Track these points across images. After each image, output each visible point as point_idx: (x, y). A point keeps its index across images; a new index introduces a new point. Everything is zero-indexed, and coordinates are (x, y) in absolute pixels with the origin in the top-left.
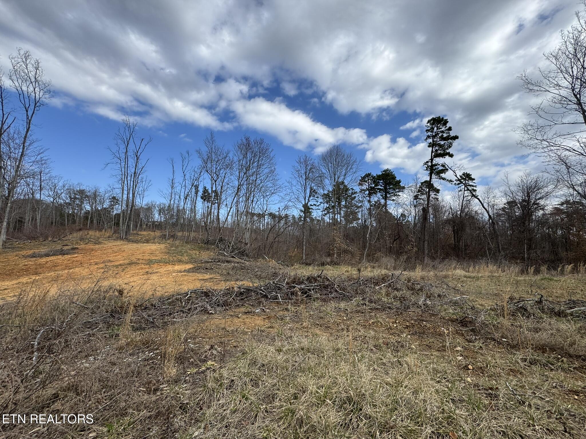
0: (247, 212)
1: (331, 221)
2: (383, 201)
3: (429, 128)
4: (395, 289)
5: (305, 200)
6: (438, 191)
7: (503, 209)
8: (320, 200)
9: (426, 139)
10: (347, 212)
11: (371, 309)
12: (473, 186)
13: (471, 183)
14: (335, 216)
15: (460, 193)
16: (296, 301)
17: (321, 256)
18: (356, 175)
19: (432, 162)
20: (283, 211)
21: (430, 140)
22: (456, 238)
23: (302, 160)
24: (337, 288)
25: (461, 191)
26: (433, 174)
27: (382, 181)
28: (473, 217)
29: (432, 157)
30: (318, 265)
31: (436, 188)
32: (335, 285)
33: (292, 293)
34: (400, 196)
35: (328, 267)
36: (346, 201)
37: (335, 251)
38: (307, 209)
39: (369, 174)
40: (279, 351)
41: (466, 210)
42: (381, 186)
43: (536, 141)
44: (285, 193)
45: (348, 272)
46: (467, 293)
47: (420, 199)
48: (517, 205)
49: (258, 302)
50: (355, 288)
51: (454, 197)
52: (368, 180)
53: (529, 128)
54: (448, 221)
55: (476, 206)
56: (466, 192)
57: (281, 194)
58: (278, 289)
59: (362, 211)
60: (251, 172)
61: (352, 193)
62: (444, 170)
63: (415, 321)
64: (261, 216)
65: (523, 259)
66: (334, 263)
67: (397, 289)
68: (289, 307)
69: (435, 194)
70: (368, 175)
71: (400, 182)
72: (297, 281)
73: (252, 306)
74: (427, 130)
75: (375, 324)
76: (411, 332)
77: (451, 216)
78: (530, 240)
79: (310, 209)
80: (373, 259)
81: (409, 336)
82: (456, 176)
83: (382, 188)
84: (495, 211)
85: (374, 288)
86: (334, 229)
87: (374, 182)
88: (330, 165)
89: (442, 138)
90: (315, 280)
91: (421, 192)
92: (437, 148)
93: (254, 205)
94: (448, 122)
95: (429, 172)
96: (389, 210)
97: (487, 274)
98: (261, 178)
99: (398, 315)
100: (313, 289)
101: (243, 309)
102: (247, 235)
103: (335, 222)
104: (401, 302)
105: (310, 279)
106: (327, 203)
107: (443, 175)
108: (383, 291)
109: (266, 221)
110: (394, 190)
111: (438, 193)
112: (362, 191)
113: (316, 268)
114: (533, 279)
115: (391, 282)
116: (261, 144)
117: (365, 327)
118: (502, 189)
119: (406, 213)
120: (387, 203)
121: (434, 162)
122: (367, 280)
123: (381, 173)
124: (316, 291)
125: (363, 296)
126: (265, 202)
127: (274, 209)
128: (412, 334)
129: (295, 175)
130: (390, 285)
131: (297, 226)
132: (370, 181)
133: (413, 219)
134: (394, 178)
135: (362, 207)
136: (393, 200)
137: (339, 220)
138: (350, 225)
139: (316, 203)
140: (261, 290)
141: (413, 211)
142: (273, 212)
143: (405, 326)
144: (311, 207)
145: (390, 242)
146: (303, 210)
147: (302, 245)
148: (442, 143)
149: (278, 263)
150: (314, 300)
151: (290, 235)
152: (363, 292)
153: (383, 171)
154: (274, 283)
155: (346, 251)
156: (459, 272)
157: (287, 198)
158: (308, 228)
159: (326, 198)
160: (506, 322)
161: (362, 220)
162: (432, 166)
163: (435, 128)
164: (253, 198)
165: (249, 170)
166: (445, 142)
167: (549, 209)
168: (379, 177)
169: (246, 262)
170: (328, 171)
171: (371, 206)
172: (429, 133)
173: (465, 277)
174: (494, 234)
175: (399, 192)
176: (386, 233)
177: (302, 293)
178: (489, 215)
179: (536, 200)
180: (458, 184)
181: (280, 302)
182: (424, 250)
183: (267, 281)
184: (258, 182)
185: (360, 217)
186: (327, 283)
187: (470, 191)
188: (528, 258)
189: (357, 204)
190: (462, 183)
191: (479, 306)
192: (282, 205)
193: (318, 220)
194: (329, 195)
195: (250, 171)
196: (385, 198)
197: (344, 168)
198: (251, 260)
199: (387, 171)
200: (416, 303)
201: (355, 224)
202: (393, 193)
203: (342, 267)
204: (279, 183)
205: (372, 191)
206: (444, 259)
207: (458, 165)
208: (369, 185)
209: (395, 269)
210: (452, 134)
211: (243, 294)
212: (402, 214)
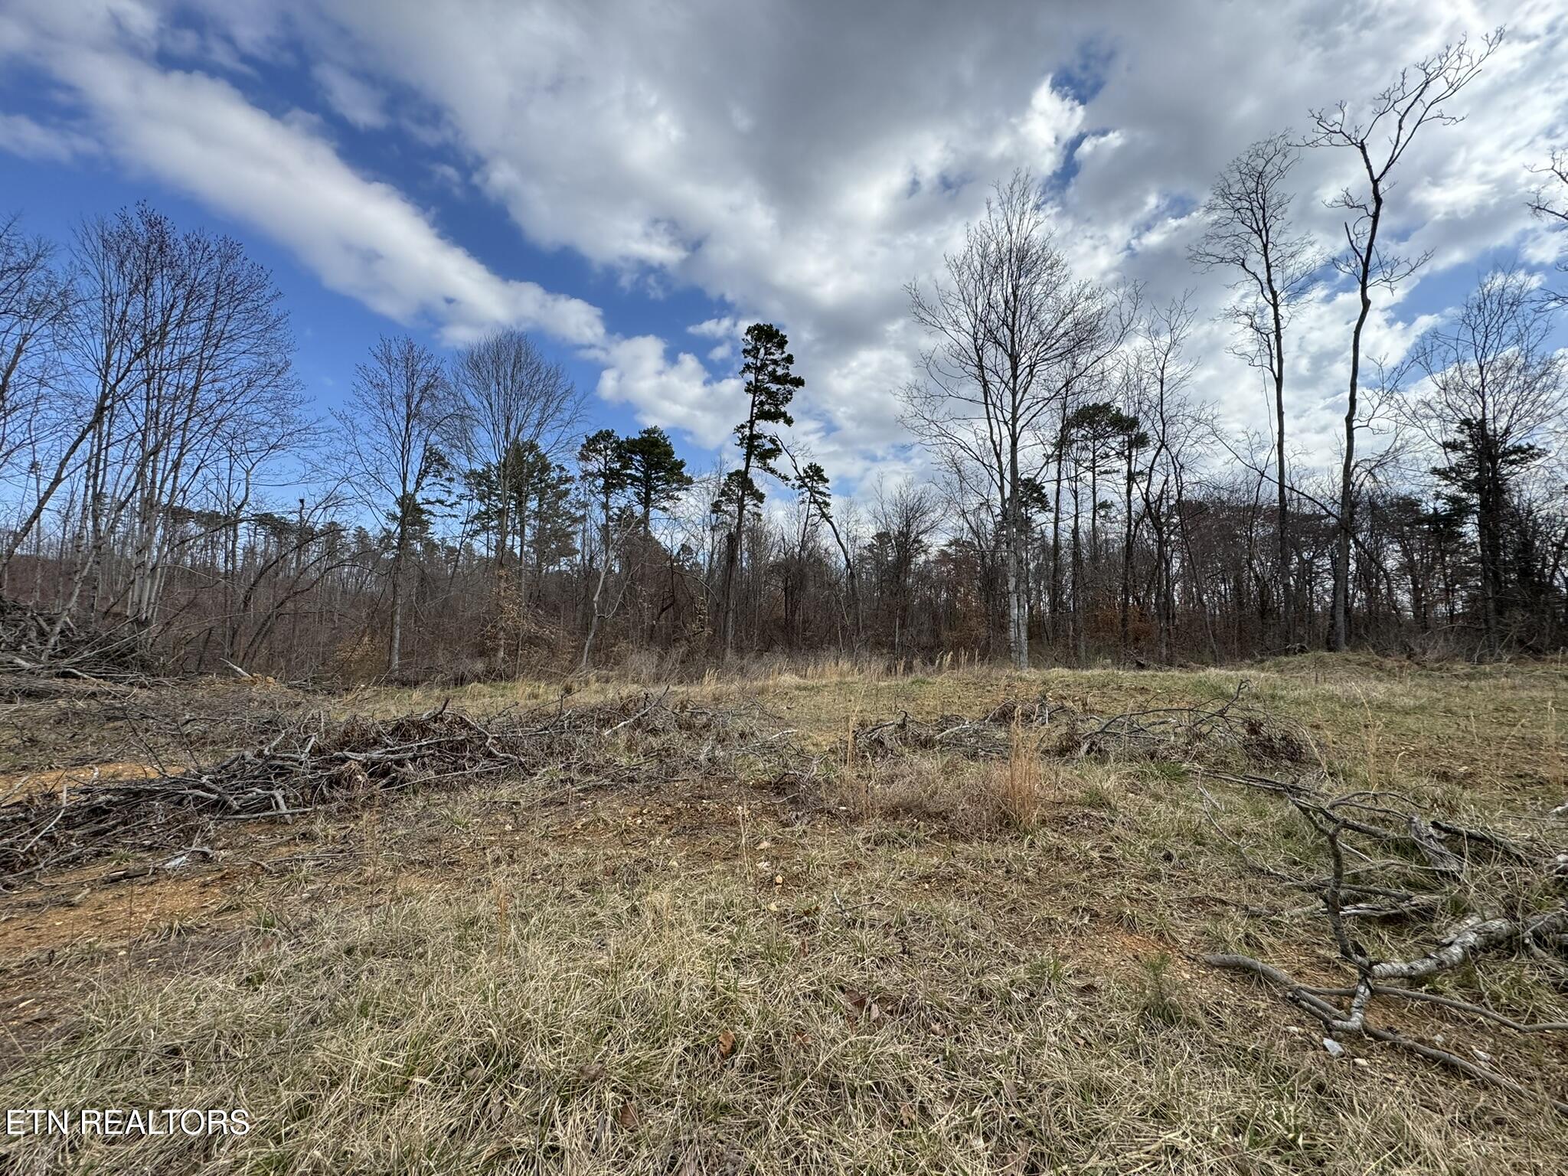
0: (149, 503)
1: (492, 554)
2: (639, 510)
3: (750, 347)
4: (650, 731)
5: (404, 483)
6: (760, 497)
7: (871, 547)
8: (459, 489)
9: (743, 371)
10: (542, 529)
11: (585, 790)
12: (824, 494)
13: (821, 487)
14: (503, 541)
15: (801, 507)
16: (345, 804)
17: (455, 657)
18: (569, 432)
19: (751, 428)
20: (319, 512)
21: (751, 377)
22: (789, 606)
23: (395, 354)
24: (494, 745)
25: (803, 502)
26: (753, 457)
27: (638, 458)
28: (819, 561)
29: (752, 416)
30: (443, 683)
31: (757, 490)
32: (487, 737)
33: (334, 782)
34: (679, 500)
35: (475, 687)
36: (540, 500)
37: (502, 642)
38: (411, 513)
39: (607, 432)
40: (252, 983)
41: (810, 545)
42: (637, 469)
43: (923, 422)
44: (325, 451)
45: (536, 697)
46: (796, 722)
47: (726, 512)
48: (890, 541)
49: (182, 831)
50: (547, 740)
51: (790, 515)
52: (606, 448)
53: (915, 393)
54: (777, 567)
55: (826, 540)
56: (812, 506)
57: (313, 455)
58: (277, 776)
59: (584, 531)
60: (169, 354)
61: (560, 478)
62: (775, 450)
63: (686, 800)
64: (221, 523)
65: (892, 646)
66: (493, 676)
67: (654, 732)
68: (317, 828)
69: (755, 505)
70: (606, 436)
71: (683, 466)
72: (356, 738)
73: (150, 848)
74: (745, 351)
75: (591, 828)
76: (674, 830)
77: (782, 555)
78: (904, 609)
79: (422, 512)
80: (608, 657)
81: (668, 841)
82: (796, 468)
83: (638, 474)
84: (857, 551)
85: (598, 733)
86: (501, 577)
87: (620, 457)
88: (494, 387)
89: (775, 379)
90: (423, 729)
91: (728, 495)
92: (762, 398)
93: (182, 480)
94: (786, 342)
95: (745, 451)
96: (653, 534)
97: (835, 679)
98: (218, 385)
99: (650, 794)
100: (413, 760)
101: (102, 870)
102: (147, 592)
103: (504, 557)
104: (661, 761)
105: (402, 730)
106: (481, 500)
107: (771, 462)
108: (622, 741)
109: (242, 541)
110: (668, 483)
111: (762, 502)
112: (586, 475)
113: (437, 692)
114: (900, 683)
115: (643, 716)
116: (228, 259)
117: (560, 840)
118: (871, 506)
119: (693, 544)
120: (651, 515)
121: (756, 430)
122: (582, 716)
123: (637, 437)
124: (424, 764)
125: (568, 759)
126: (239, 473)
127: (282, 503)
128: (677, 834)
129: (368, 399)
130: (638, 723)
131: (375, 565)
132: (609, 452)
133: (707, 558)
134: (669, 454)
135: (585, 520)
136: (664, 509)
137: (517, 551)
138: (551, 568)
139: (444, 497)
140: (203, 787)
141: (709, 540)
142: (277, 512)
143: (661, 819)
144: (425, 507)
145: (653, 614)
146: (399, 515)
147: (389, 623)
148: (774, 387)
149: (290, 687)
150: (415, 792)
151: (344, 592)
152: (569, 748)
153: (645, 432)
154: (260, 754)
155: (533, 641)
156: (788, 678)
157: (336, 469)
158: (414, 572)
159: (479, 484)
160: (848, 772)
161: (583, 557)
162: (753, 437)
163: (762, 351)
164: (181, 455)
165: (160, 344)
166: (779, 386)
167: (934, 552)
168: (633, 446)
169: (136, 690)
170: (486, 403)
171: (609, 518)
172: (750, 360)
173: (798, 688)
174: (853, 598)
175: (679, 490)
176: (644, 591)
177: (371, 775)
178: (847, 560)
179: (918, 534)
180: (800, 487)
181: (282, 816)
182: (725, 632)
183: (233, 753)
184: (207, 396)
185: (578, 546)
186: (462, 735)
187: (819, 504)
188: (902, 644)
189: (573, 510)
190: (806, 485)
191: (811, 747)
192: (315, 492)
193: (451, 550)
194: (489, 477)
195: (167, 350)
196: (646, 502)
197: (538, 405)
198: (165, 681)
199: (654, 433)
200: (693, 760)
201: (563, 565)
202: (663, 490)
203: (518, 684)
204: (302, 414)
205: (613, 481)
206: (760, 654)
207: (800, 446)
208: (606, 463)
209: (657, 679)
210: (794, 371)
211: (108, 812)
212: (683, 545)
